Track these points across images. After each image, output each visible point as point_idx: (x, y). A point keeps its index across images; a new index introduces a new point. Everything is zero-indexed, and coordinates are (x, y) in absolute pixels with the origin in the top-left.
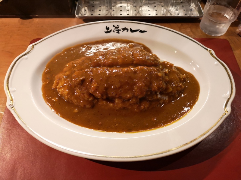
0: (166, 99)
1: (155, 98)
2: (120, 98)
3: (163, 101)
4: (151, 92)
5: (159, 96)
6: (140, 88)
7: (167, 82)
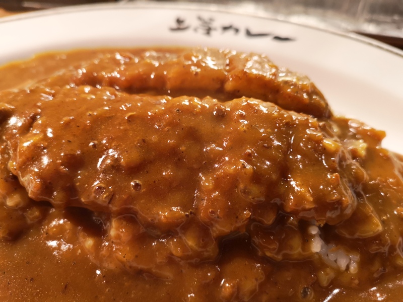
0: (348, 268)
1: (296, 249)
2: (129, 216)
3: (332, 275)
4: (282, 216)
5: (317, 246)
6: (228, 186)
7: (360, 189)
